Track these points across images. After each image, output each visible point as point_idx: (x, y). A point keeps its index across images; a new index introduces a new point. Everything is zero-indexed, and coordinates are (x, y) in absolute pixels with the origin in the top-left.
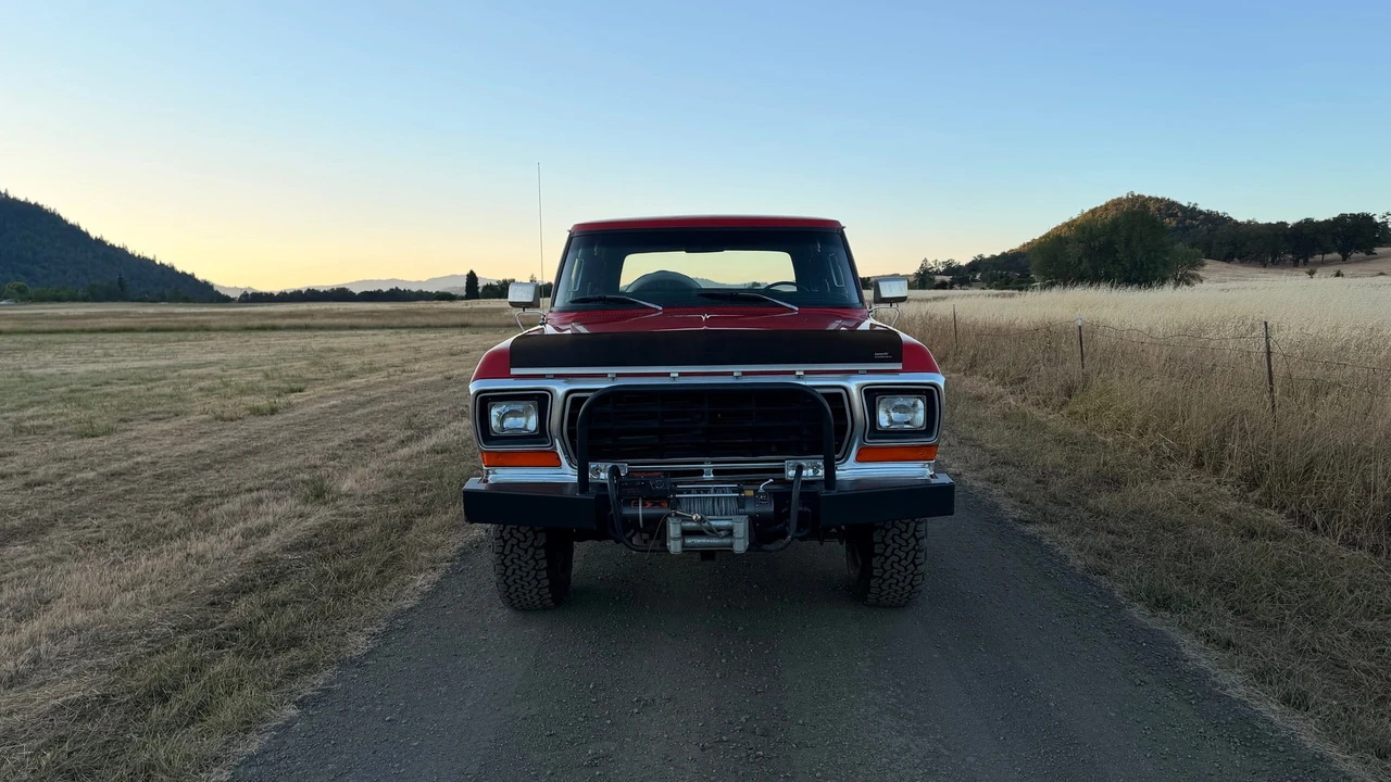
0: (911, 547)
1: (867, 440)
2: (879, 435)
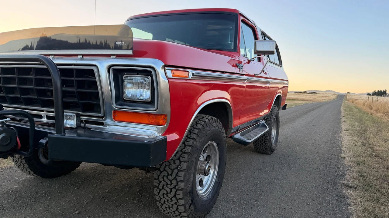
1: (115, 104)
2: (125, 103)
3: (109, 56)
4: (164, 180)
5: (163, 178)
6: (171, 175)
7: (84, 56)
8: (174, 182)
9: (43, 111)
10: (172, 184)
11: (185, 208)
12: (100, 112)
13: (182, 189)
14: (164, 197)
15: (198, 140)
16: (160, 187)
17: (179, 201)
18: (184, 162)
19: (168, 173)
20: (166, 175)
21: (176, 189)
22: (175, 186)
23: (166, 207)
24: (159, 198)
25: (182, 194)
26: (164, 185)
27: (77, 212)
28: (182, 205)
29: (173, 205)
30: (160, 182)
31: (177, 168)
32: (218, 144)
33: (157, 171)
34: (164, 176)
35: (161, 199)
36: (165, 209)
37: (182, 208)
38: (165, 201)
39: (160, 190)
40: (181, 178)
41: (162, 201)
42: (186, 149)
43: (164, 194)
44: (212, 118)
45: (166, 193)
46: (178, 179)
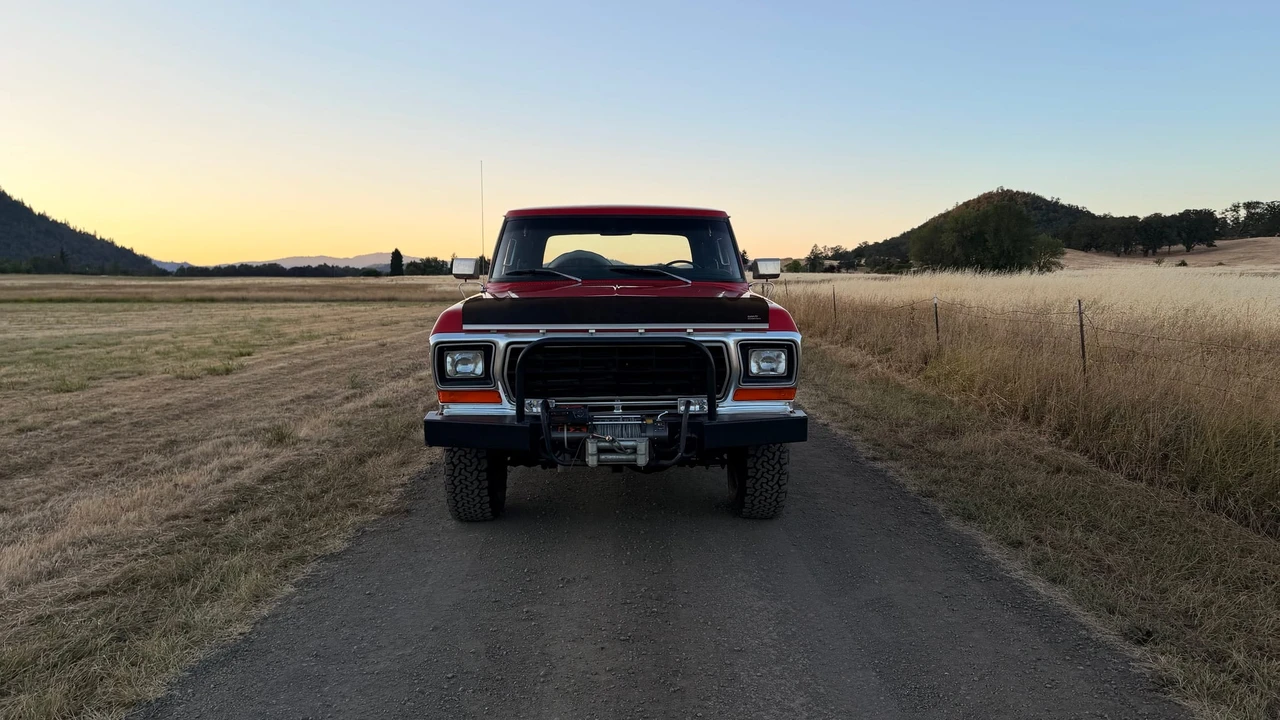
0: (776, 471)
1: (741, 383)
2: (750, 379)
3: (733, 330)
5: (762, 464)
6: (773, 459)
7: (695, 330)
8: (777, 466)
12: (719, 393)
30: (758, 470)
46: (782, 462)
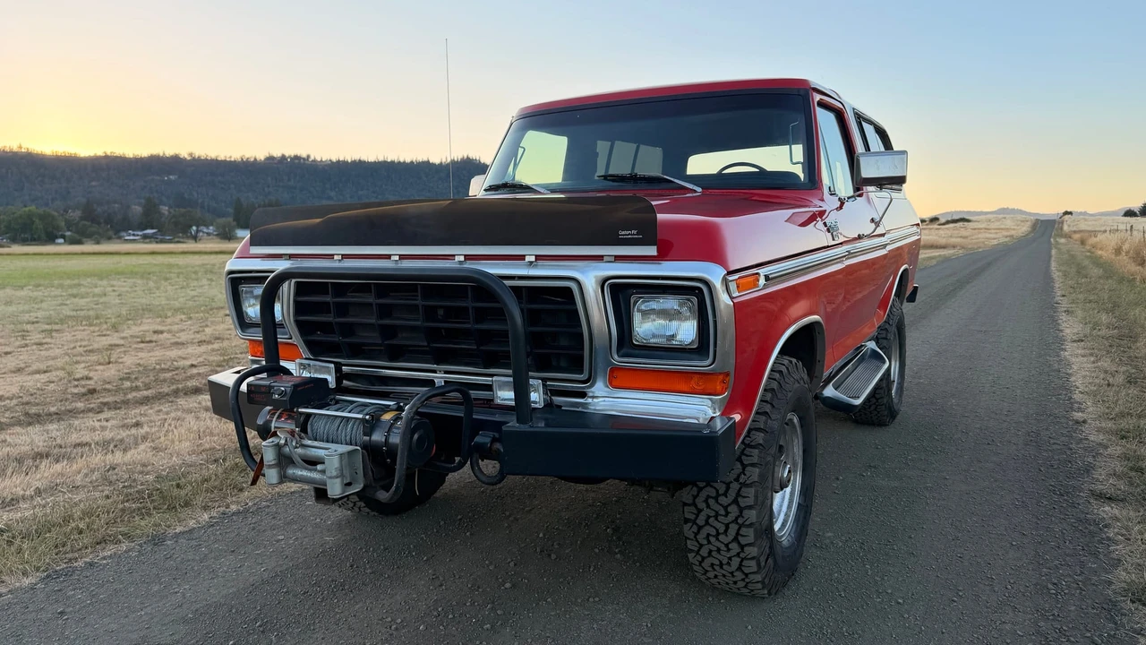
0: (731, 517)
1: (616, 357)
2: (637, 352)
3: (599, 258)
4: (708, 506)
5: (706, 501)
6: (725, 495)
7: (538, 257)
8: (733, 510)
9: (435, 372)
10: (727, 514)
11: (759, 564)
12: (581, 372)
13: (751, 524)
14: (709, 542)
15: (773, 416)
16: (701, 521)
17: (746, 549)
18: (753, 465)
19: (717, 491)
20: (714, 494)
21: (737, 523)
22: (737, 518)
23: (712, 565)
24: (696, 543)
25: (752, 535)
26: (709, 517)
27: (508, 585)
28: (753, 558)
29: (730, 558)
30: (700, 511)
31: (737, 479)
32: (801, 419)
33: (690, 487)
34: (708, 497)
35: (701, 546)
36: (710, 569)
37: (753, 563)
38: (710, 551)
39: (700, 528)
40: (750, 501)
41: (704, 552)
42: (753, 437)
43: (708, 535)
44: (791, 362)
45: (714, 532)
46: (743, 503)
